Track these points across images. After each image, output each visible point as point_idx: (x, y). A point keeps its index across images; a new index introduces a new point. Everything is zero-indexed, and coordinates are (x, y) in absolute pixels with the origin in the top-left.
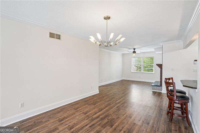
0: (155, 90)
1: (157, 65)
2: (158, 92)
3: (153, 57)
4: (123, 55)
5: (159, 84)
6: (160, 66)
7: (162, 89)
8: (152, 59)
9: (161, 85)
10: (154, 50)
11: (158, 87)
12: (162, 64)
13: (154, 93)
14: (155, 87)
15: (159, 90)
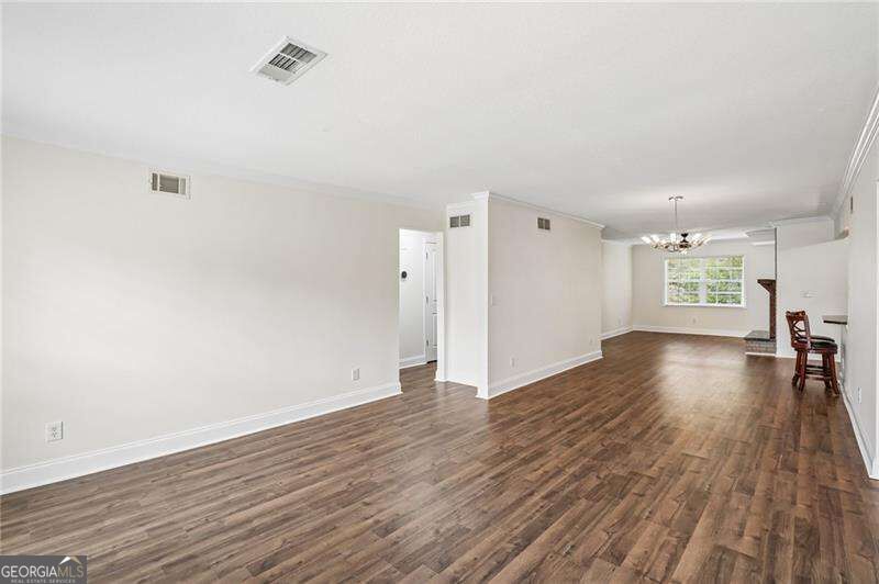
0: (756, 351)
1: (759, 281)
2: (765, 357)
3: (740, 257)
4: (634, 248)
5: (767, 336)
6: (770, 285)
7: (775, 348)
8: (736, 261)
9: (773, 337)
10: (745, 236)
11: (764, 345)
12: (774, 281)
13: (752, 360)
14: (755, 344)
15: (766, 352)
